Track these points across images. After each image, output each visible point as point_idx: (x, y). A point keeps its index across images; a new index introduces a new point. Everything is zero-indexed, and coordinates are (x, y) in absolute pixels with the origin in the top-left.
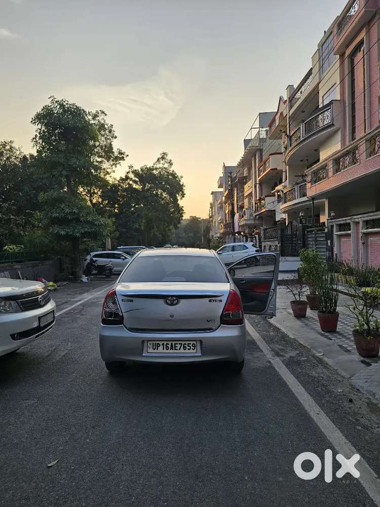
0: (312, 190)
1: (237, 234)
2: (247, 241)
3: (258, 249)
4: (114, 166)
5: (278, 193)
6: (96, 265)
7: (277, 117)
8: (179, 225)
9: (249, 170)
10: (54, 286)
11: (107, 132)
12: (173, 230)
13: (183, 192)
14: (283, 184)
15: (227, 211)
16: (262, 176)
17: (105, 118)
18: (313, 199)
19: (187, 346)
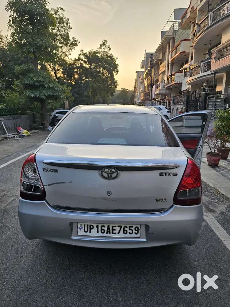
0: (215, 66)
1: (153, 100)
2: (160, 104)
3: (169, 110)
4: (70, 50)
5: (185, 70)
6: (58, 119)
7: (189, 11)
8: (114, 93)
9: (164, 54)
10: (28, 133)
11: (65, 24)
12: (110, 97)
13: (117, 70)
14: (190, 63)
15: (146, 85)
16: (173, 58)
17: (64, 13)
18: (215, 72)
19: (127, 229)
